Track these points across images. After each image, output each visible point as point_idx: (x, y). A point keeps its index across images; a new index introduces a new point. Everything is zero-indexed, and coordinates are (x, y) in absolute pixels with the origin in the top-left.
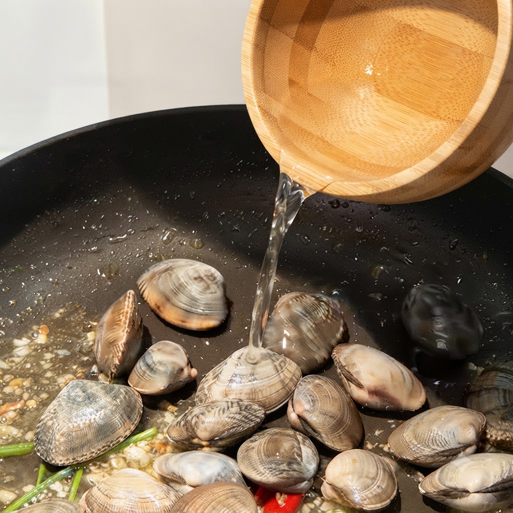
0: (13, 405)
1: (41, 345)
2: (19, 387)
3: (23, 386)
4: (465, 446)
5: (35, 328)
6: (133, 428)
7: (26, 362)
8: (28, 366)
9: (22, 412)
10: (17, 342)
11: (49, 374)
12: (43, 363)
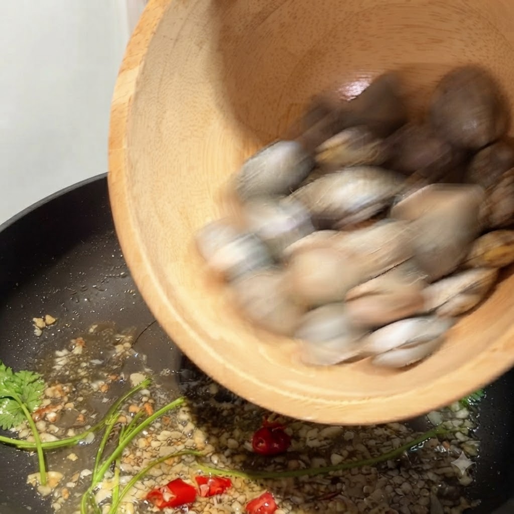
0: (54, 408)
1: (78, 355)
2: (60, 391)
3: (63, 390)
5: (73, 341)
7: (66, 370)
8: (67, 373)
9: (63, 412)
10: (58, 353)
11: (85, 381)
12: (79, 371)
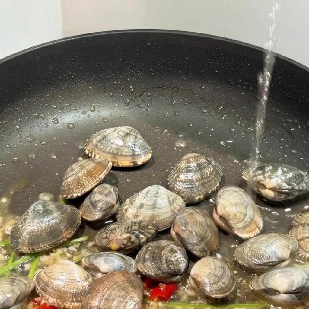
4: (281, 261)
6: (73, 233)
